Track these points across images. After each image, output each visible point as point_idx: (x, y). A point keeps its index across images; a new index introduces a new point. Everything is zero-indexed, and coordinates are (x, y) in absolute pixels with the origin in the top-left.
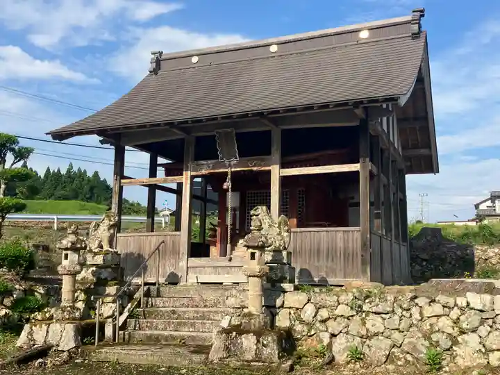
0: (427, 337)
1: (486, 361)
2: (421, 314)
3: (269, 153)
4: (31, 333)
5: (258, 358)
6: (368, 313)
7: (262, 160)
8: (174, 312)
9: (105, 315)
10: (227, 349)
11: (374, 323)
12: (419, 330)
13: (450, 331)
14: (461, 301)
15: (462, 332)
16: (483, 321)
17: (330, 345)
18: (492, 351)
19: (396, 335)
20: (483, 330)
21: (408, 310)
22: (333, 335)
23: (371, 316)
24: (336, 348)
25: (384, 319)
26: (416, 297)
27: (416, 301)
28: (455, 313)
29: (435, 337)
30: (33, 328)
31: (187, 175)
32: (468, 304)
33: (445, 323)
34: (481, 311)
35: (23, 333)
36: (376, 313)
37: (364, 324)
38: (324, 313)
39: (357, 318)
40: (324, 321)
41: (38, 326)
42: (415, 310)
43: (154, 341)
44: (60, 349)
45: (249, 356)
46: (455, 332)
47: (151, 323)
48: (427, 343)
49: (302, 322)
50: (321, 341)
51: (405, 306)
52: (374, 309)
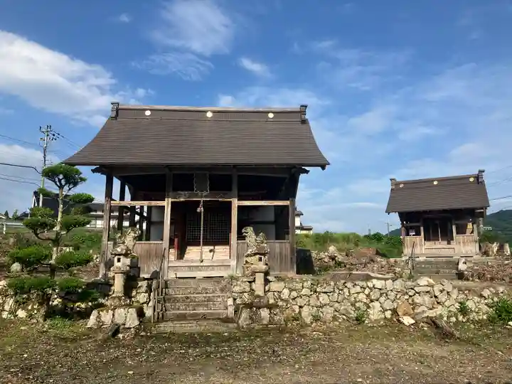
0: (353, 305)
1: (383, 316)
2: (349, 292)
3: (230, 189)
4: (99, 317)
5: (270, 322)
6: (320, 293)
7: (224, 194)
8: (187, 298)
9: (141, 302)
10: (251, 318)
11: (324, 299)
12: (349, 302)
13: (365, 301)
14: (370, 284)
15: (372, 301)
16: (381, 295)
17: (300, 312)
18: (387, 310)
19: (337, 305)
20: (382, 299)
21: (342, 290)
22: (301, 307)
23: (322, 294)
24: (303, 314)
25: (329, 296)
26: (345, 283)
27: (346, 285)
28: (367, 291)
29: (357, 305)
30: (101, 313)
31: (168, 201)
32: (374, 286)
33: (362, 296)
34: (380, 289)
35: (91, 317)
36: (324, 293)
37: (319, 299)
38: (294, 294)
39: (314, 296)
40: (294, 299)
41: (105, 311)
42: (346, 290)
43: (182, 317)
44: (126, 326)
45: (265, 322)
46: (368, 301)
47: (175, 306)
48: (353, 309)
49: (282, 300)
50: (294, 311)
51: (340, 288)
52: (324, 290)
